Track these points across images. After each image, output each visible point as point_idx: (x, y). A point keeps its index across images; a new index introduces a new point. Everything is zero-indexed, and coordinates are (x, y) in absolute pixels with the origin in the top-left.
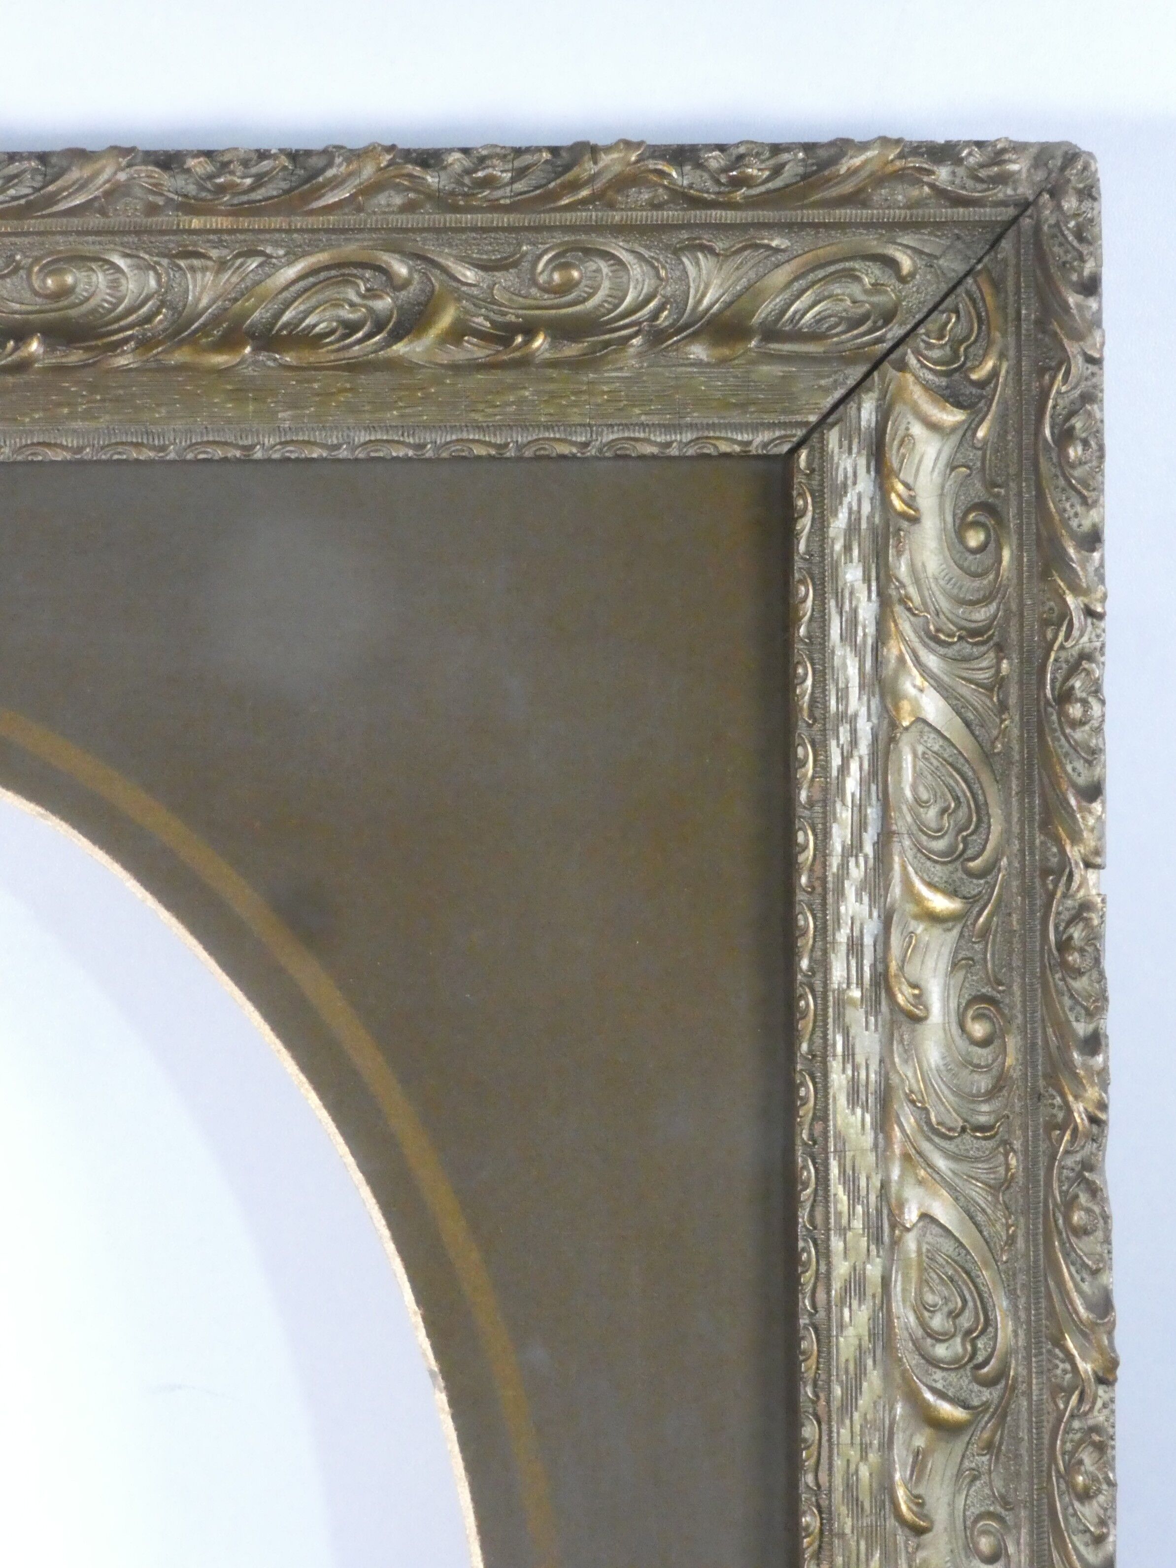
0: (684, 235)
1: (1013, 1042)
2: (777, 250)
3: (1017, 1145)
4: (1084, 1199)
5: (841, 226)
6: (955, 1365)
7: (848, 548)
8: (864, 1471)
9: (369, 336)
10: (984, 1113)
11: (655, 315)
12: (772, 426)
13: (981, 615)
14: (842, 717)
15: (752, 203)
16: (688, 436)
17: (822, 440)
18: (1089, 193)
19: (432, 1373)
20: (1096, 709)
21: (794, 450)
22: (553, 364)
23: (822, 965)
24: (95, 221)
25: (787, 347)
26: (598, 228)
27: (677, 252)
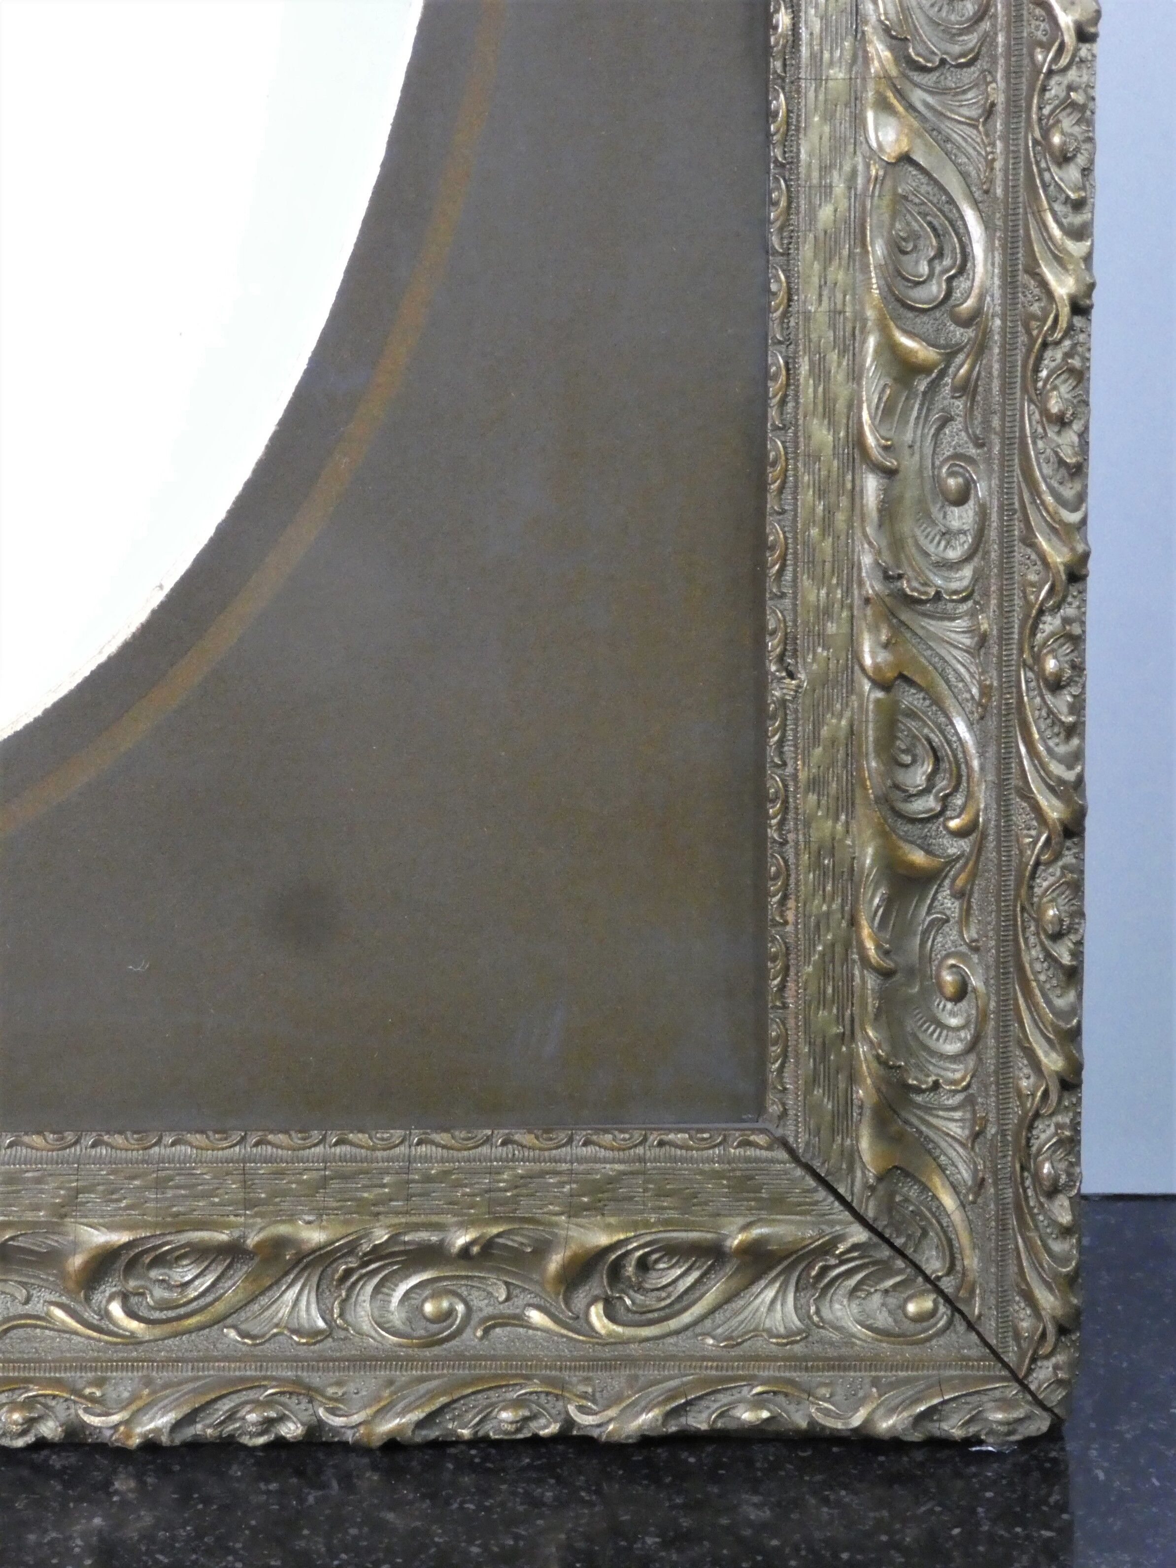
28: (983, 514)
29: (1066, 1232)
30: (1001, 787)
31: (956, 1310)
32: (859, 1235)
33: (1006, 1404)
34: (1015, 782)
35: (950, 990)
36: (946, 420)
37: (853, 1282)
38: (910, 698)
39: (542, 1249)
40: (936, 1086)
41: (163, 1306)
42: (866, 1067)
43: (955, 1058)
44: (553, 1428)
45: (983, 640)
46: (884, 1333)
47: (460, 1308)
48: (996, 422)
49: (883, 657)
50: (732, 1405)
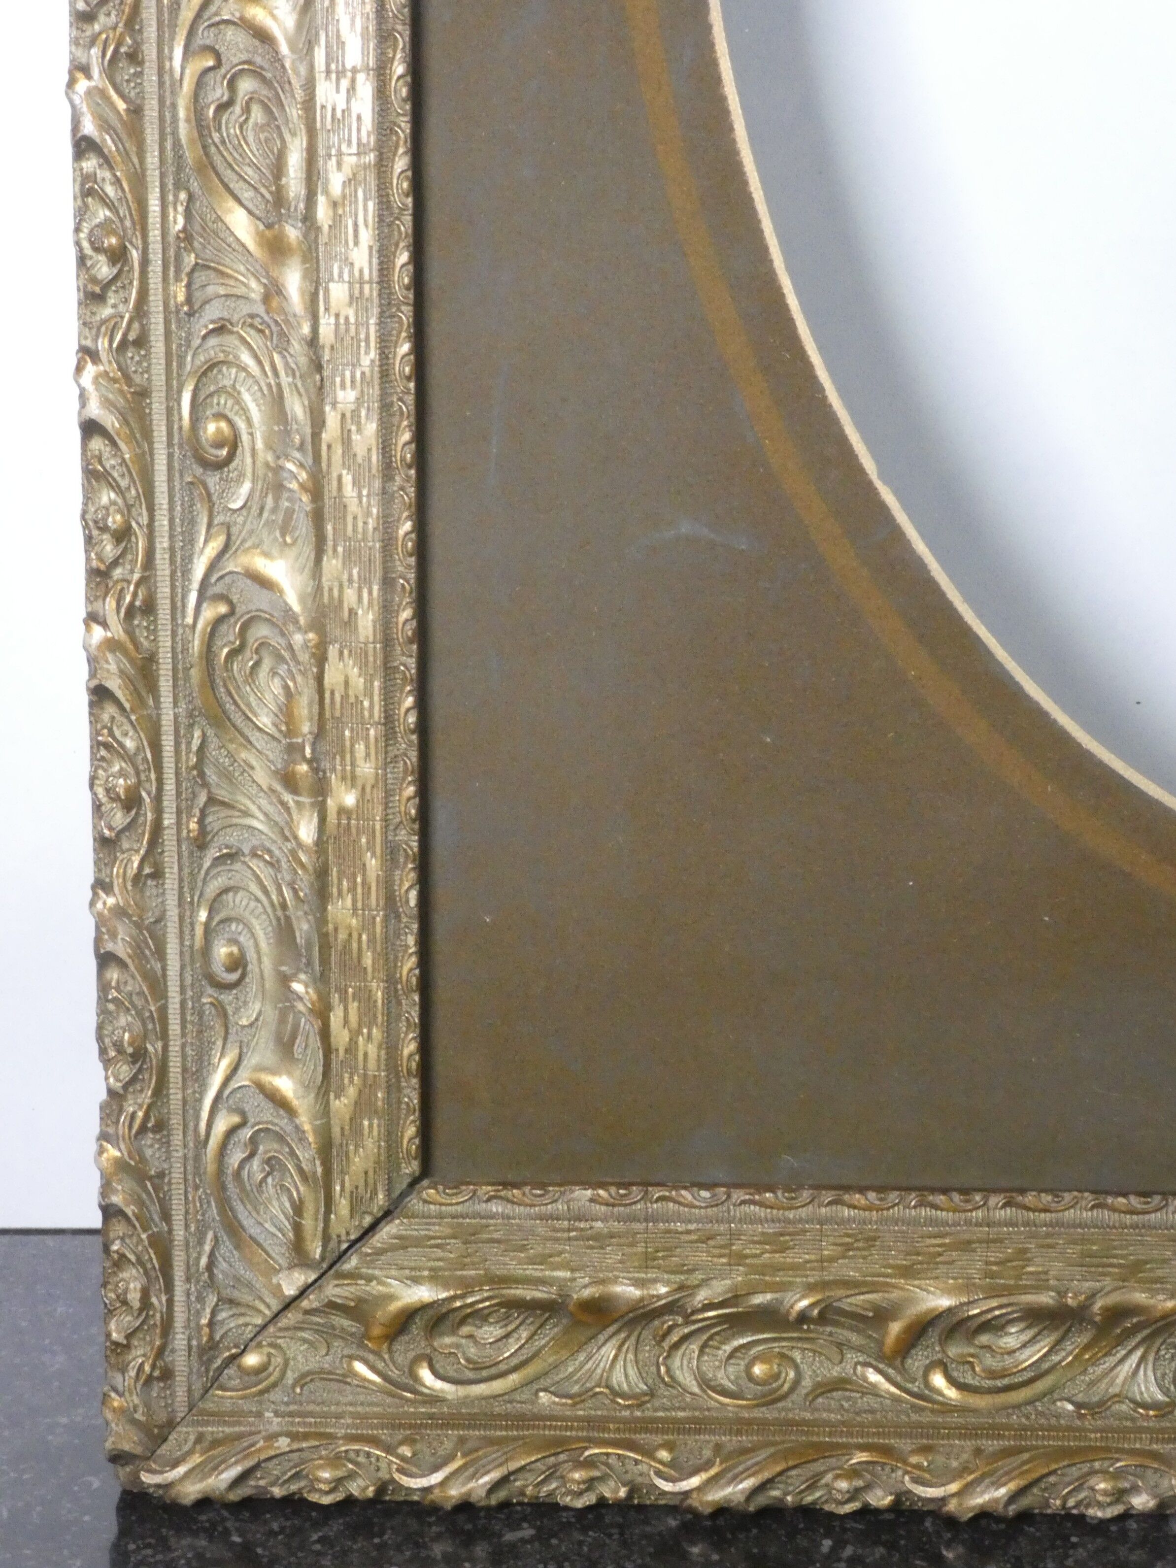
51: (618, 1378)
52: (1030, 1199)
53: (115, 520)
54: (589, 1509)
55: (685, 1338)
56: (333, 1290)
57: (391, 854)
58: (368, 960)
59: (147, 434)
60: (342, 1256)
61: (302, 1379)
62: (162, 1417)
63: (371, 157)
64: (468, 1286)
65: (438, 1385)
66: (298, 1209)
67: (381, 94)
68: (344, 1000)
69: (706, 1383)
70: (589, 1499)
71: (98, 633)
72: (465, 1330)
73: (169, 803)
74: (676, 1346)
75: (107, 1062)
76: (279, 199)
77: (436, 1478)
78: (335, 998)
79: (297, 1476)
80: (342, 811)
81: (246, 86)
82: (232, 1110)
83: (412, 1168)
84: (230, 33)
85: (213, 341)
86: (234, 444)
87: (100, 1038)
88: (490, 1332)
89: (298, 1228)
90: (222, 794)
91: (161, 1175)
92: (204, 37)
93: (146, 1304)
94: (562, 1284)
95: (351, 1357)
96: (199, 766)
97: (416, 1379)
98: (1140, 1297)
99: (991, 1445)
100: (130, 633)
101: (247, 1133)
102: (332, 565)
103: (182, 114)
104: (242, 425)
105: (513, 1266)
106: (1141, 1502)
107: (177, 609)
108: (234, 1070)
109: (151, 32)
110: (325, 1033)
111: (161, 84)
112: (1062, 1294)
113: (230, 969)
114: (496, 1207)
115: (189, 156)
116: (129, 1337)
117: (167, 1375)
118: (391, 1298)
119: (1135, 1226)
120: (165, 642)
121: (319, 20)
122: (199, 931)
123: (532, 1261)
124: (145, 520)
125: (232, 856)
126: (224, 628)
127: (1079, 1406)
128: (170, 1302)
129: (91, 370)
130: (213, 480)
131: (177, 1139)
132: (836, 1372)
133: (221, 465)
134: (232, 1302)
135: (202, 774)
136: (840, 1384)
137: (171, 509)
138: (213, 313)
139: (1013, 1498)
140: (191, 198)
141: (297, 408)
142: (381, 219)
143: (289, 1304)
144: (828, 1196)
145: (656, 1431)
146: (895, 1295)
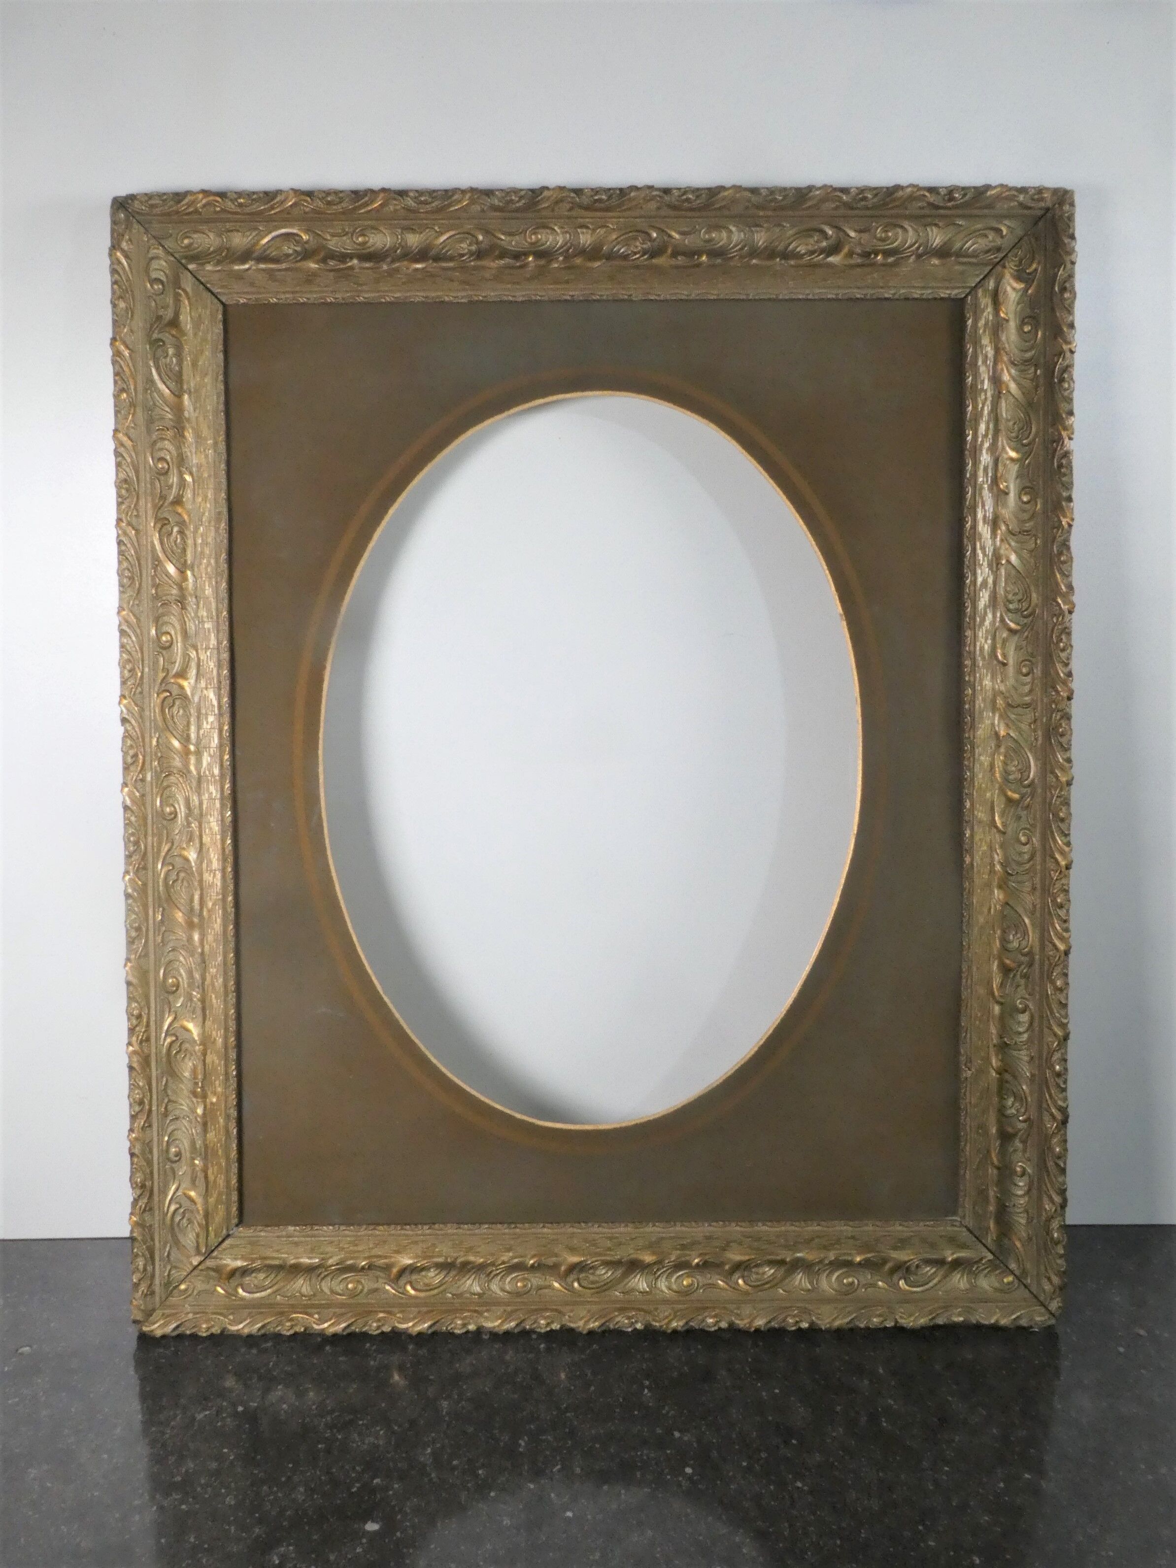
0: (929, 220)
1: (1039, 502)
2: (961, 226)
3: (1040, 535)
4: (1065, 552)
5: (985, 216)
6: (1016, 611)
7: (984, 331)
8: (986, 647)
9: (819, 255)
10: (1028, 526)
11: (918, 248)
12: (959, 288)
13: (1028, 355)
14: (982, 389)
15: (956, 207)
16: (929, 291)
17: (976, 294)
18: (1072, 205)
19: (841, 615)
20: (1072, 384)
21: (966, 296)
22: (883, 265)
23: (975, 475)
24: (726, 213)
25: (965, 260)
26: (898, 216)
27: (925, 226)
28: (1032, 1017)
29: (1061, 1256)
30: (1040, 1107)
31: (1020, 1280)
32: (990, 1257)
33: (1041, 1315)
34: (1044, 1106)
35: (1019, 1174)
36: (1018, 986)
37: (986, 1271)
38: (1007, 1076)
39: (885, 1261)
40: (1014, 1205)
41: (758, 1280)
42: (992, 1200)
43: (1021, 1196)
44: (892, 1324)
45: (1032, 1058)
46: (996, 1289)
47: (856, 1281)
48: (1037, 988)
49: (999, 1063)
50: (951, 1315)
51: (304, 1290)
52: (436, 1226)
53: (136, 1012)
54: (291, 1335)
55: (325, 1276)
56: (209, 1263)
57: (228, 1117)
58: (220, 1152)
59: (147, 984)
60: (213, 1251)
61: (199, 1293)
62: (150, 1307)
63: (220, 897)
64: (253, 1261)
65: (244, 1294)
66: (198, 1236)
67: (224, 877)
68: (212, 1166)
69: (332, 1291)
70: (291, 1332)
71: (131, 1048)
72: (254, 1275)
73: (154, 1102)
74: (323, 1279)
75: (133, 1188)
76: (192, 909)
77: (241, 1326)
78: (210, 1165)
79: (194, 1327)
80: (212, 1103)
81: (182, 875)
82: (177, 1203)
83: (235, 1221)
84: (177, 859)
85: (171, 954)
86: (178, 986)
87: (130, 1180)
88: (261, 1276)
89: (197, 1242)
90: (173, 1098)
91: (151, 1226)
92: (168, 860)
93: (145, 1270)
94: (284, 1259)
95: (216, 1286)
96: (165, 1090)
97: (237, 1292)
98: (472, 1258)
99: (425, 1309)
100: (141, 1048)
101: (182, 1210)
102: (208, 1023)
103: (161, 884)
104: (180, 979)
105: (269, 1253)
106: (472, 1327)
107: (157, 1038)
108: (177, 1189)
109: (150, 859)
110: (206, 1177)
111: (154, 875)
112: (446, 1258)
113: (176, 1156)
114: (262, 1234)
115: (163, 897)
116: (139, 1280)
117: (153, 1293)
118: (227, 1265)
119: (470, 1235)
120: (153, 1050)
121: (204, 855)
122: (165, 1144)
123: (274, 1251)
124: (147, 1012)
125: (177, 1119)
126: (174, 1045)
127: (453, 1295)
128: (154, 1268)
129: (129, 964)
130: (171, 998)
131: (157, 1212)
132: (376, 1286)
133: (174, 992)
134: (176, 1267)
135: (166, 1092)
136: (376, 1290)
137: (156, 1007)
138: (171, 944)
139: (430, 1327)
140: (164, 909)
141: (197, 976)
142: (224, 915)
143: (195, 1268)
144: (372, 1227)
145: (315, 1308)
146: (393, 1260)
